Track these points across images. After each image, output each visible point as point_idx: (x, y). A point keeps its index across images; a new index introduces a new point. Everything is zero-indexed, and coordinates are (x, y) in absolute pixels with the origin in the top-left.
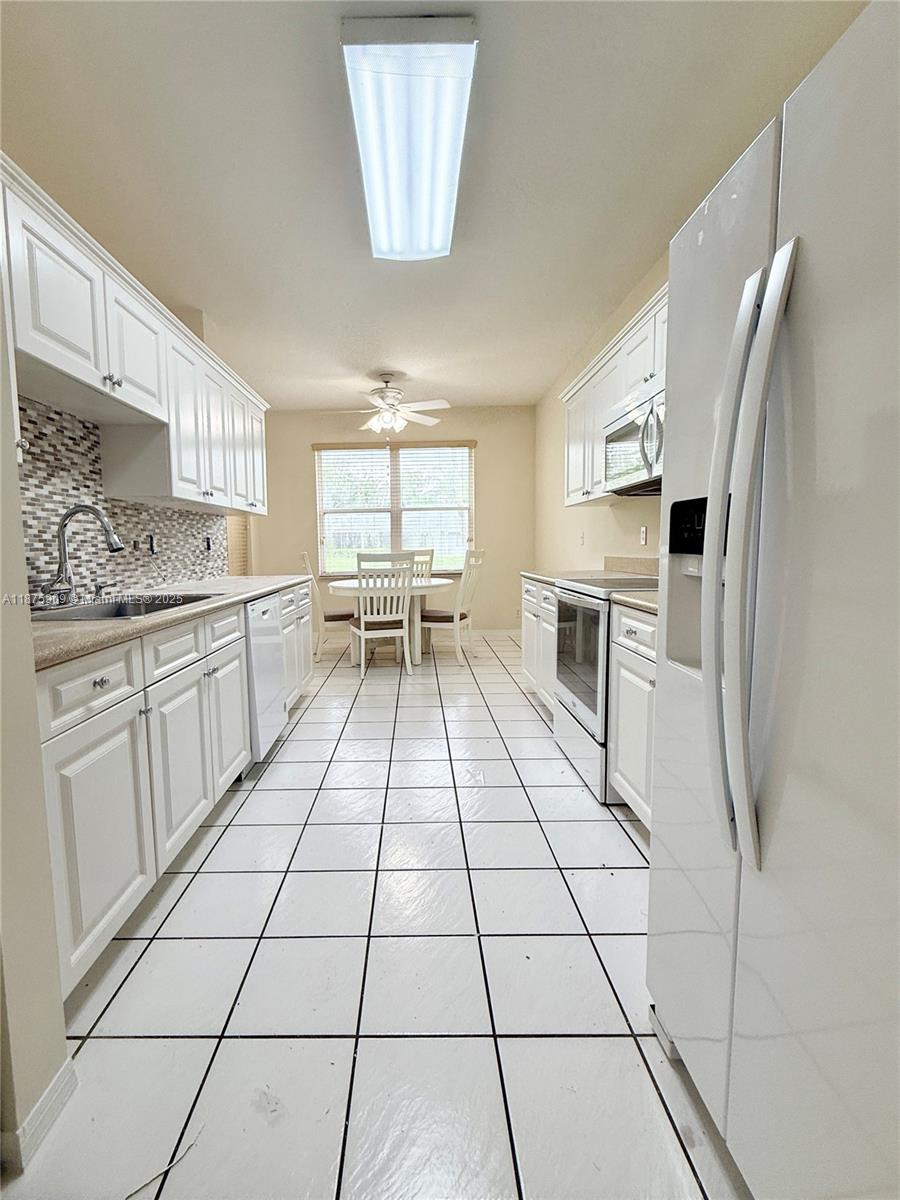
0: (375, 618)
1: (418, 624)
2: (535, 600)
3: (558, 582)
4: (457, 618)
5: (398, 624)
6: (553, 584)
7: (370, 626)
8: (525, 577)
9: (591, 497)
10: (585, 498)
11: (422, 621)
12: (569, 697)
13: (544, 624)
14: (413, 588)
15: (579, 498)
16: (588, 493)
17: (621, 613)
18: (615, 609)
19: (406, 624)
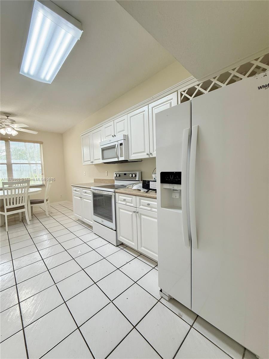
0: (12, 206)
1: (30, 205)
2: (80, 193)
3: (92, 187)
4: (45, 201)
5: (23, 207)
6: (90, 188)
7: (9, 210)
8: (73, 186)
9: (93, 163)
10: (91, 164)
11: (31, 204)
12: (99, 219)
13: (84, 200)
14: (29, 193)
15: (89, 163)
16: (92, 162)
17: (119, 195)
18: (117, 194)
19: (26, 206)
